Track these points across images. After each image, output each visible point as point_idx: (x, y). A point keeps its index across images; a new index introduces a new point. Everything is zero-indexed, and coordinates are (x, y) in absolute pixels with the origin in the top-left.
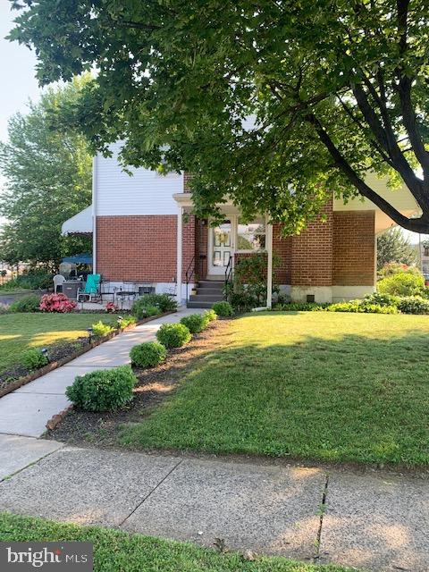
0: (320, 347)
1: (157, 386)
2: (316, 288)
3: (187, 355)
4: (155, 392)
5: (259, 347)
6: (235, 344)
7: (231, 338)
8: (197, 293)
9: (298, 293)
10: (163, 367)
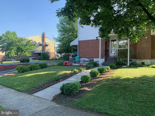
0: (143, 79)
1: (86, 89)
2: (145, 60)
3: (98, 79)
4: (85, 90)
5: (121, 78)
6: (113, 77)
7: (113, 75)
8: (105, 61)
9: (139, 62)
10: (90, 83)
